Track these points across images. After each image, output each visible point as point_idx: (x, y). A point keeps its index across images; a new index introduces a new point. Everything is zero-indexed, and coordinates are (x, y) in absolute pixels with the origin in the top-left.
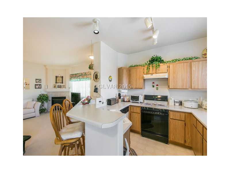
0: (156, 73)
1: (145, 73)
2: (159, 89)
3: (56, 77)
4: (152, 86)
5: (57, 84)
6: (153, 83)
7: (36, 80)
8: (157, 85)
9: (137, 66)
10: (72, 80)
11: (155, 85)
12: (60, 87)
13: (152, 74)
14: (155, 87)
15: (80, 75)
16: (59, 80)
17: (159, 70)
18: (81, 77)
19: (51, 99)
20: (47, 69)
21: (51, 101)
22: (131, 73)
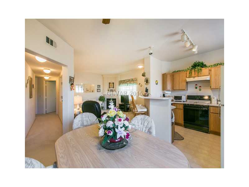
0: (198, 76)
1: (188, 77)
2: (202, 90)
3: (109, 83)
4: (195, 88)
5: (110, 89)
6: (196, 85)
7: (98, 86)
8: (200, 87)
9: (180, 71)
10: (121, 85)
11: (198, 86)
12: (112, 91)
13: (194, 77)
14: (198, 88)
15: (128, 81)
16: (112, 86)
17: (201, 74)
18: (128, 83)
19: (106, 100)
20: (103, 78)
21: (106, 102)
22: (174, 77)
